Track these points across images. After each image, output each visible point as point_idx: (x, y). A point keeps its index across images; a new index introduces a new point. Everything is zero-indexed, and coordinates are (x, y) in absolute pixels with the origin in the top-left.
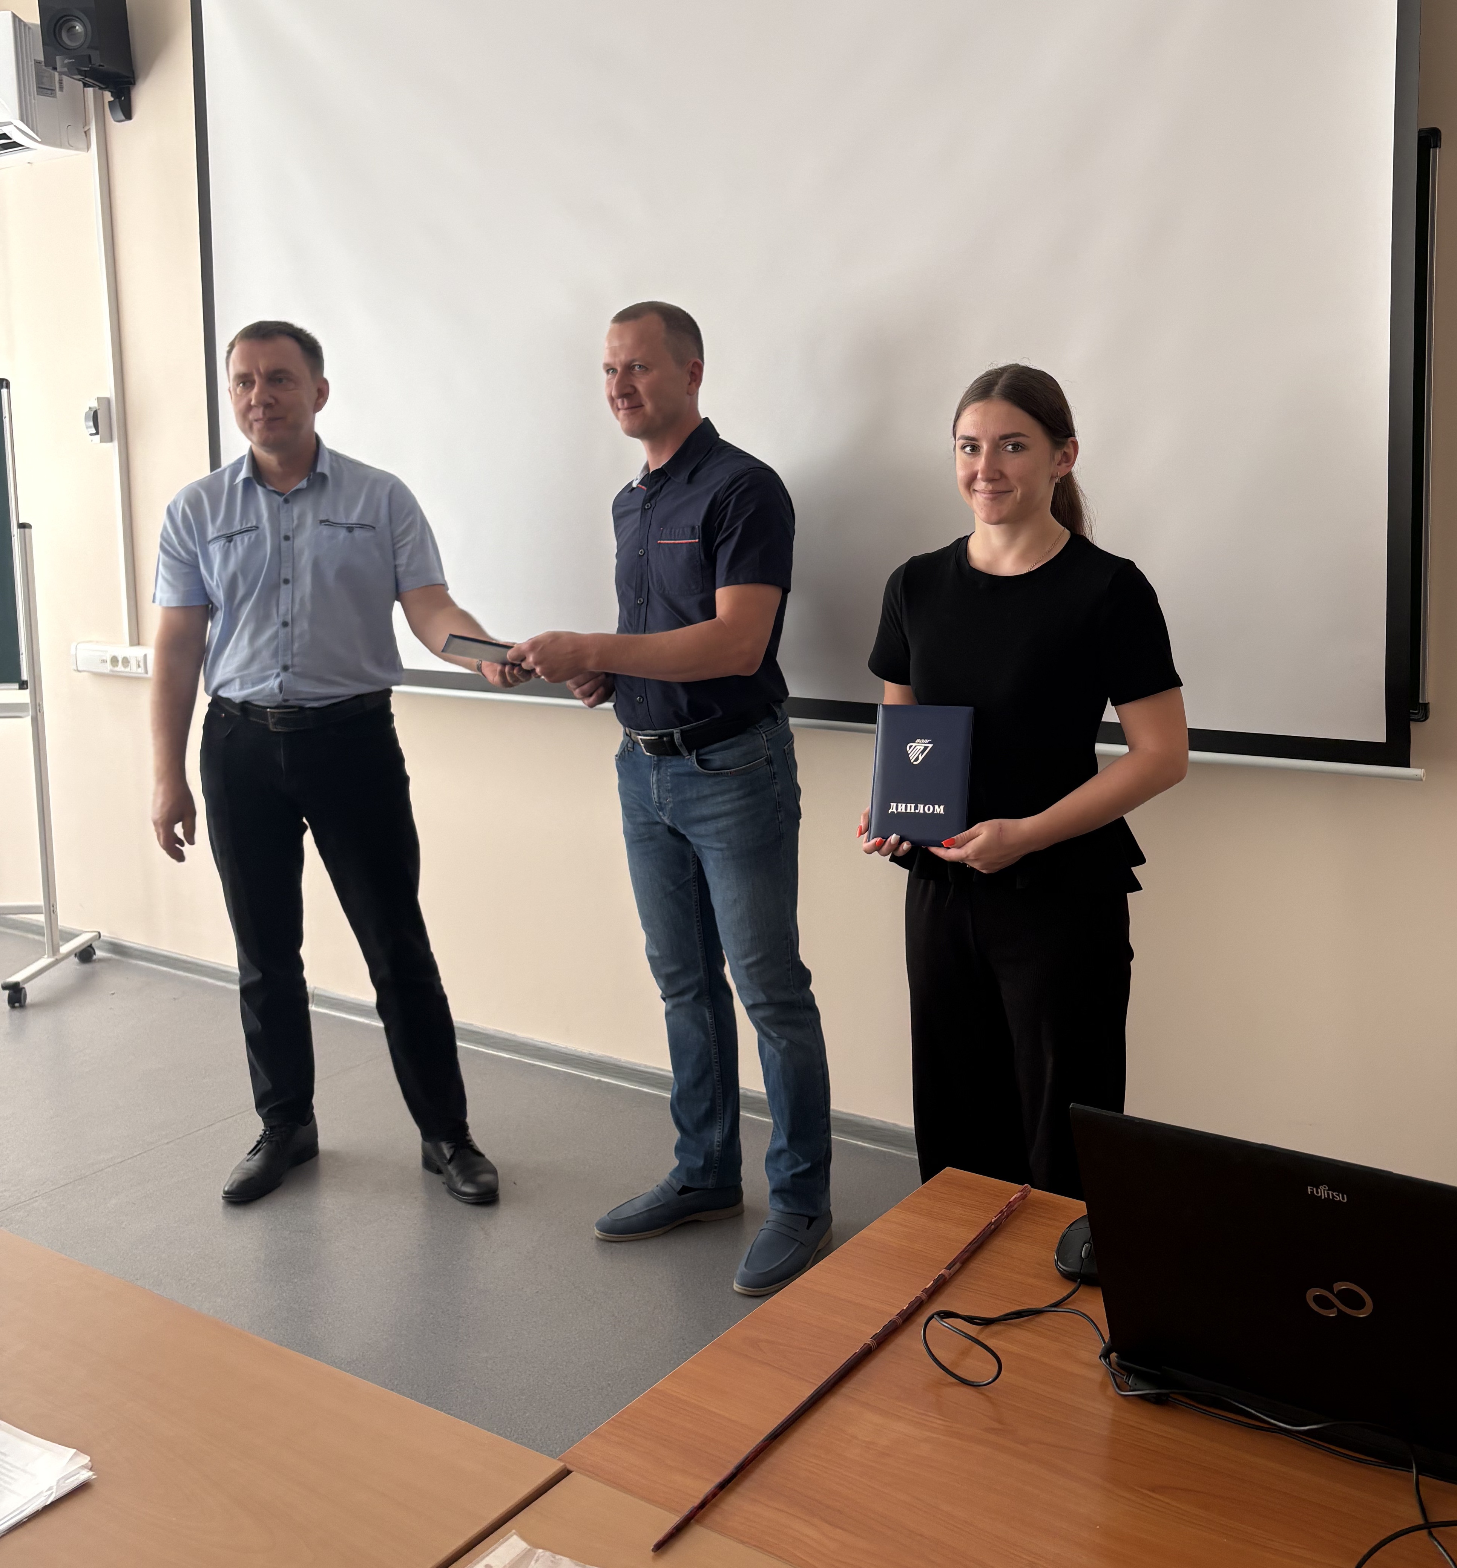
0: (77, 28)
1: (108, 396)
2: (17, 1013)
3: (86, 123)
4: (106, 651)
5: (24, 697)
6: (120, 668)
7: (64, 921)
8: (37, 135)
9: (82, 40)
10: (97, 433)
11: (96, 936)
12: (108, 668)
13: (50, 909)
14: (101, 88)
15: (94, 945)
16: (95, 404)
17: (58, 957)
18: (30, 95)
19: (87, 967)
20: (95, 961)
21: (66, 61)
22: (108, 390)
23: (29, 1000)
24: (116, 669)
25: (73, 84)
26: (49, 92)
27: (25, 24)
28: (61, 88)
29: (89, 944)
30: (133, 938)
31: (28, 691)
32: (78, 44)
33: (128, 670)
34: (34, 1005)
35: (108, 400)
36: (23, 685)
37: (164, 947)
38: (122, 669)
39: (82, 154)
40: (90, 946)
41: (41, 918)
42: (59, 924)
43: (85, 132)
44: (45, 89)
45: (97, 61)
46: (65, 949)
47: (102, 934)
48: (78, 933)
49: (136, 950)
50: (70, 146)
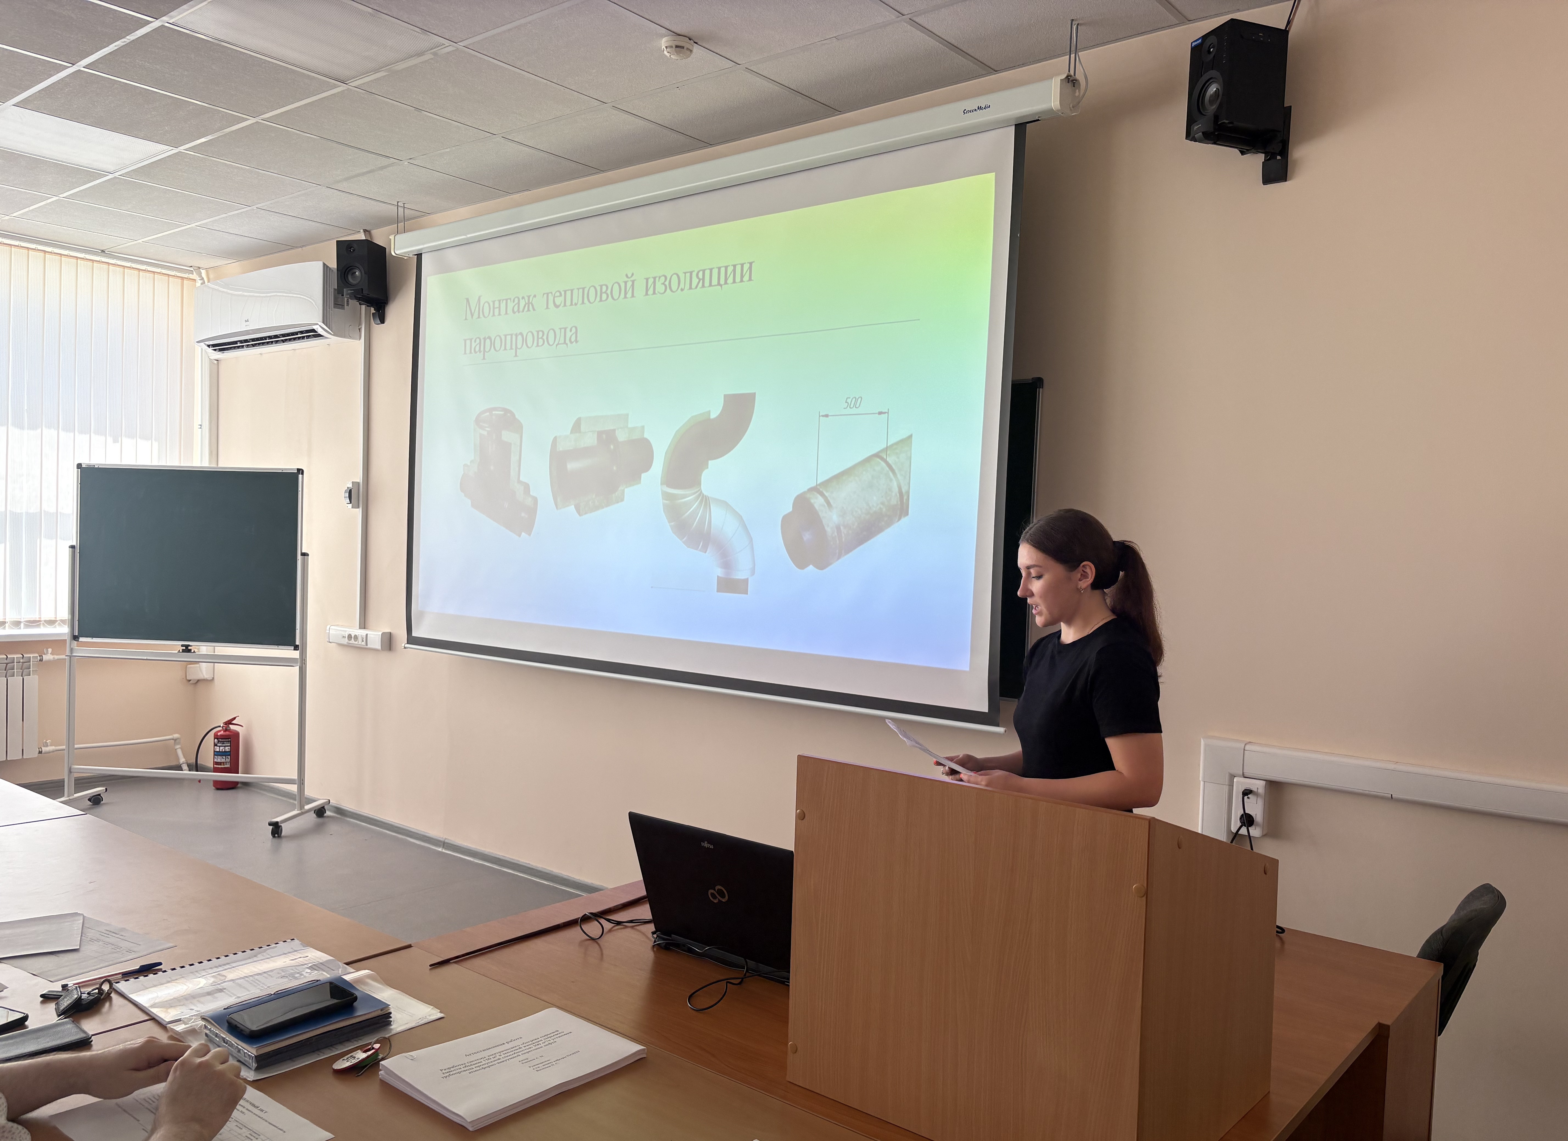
0: (357, 273)
1: (359, 481)
2: (275, 840)
3: (360, 324)
4: (346, 631)
5: (296, 654)
6: (352, 641)
7: (308, 792)
8: (332, 331)
9: (359, 280)
10: (351, 503)
11: (327, 802)
12: (345, 641)
13: (301, 781)
14: (368, 306)
15: (326, 807)
16: (350, 486)
17: (303, 811)
18: (329, 309)
19: (320, 820)
20: (325, 816)
21: (349, 292)
22: (359, 478)
23: (283, 834)
24: (350, 642)
25: (354, 303)
26: (341, 306)
27: (330, 269)
28: (348, 304)
29: (322, 806)
30: (348, 805)
31: (298, 651)
32: (355, 282)
33: (356, 643)
34: (286, 837)
35: (359, 483)
36: (296, 648)
37: (366, 811)
38: (354, 642)
39: (357, 341)
40: (323, 807)
41: (294, 788)
42: (305, 794)
43: (359, 329)
44: (338, 305)
45: (365, 292)
46: (307, 807)
47: (331, 801)
48: (316, 799)
49: (350, 812)
50: (350, 337)
